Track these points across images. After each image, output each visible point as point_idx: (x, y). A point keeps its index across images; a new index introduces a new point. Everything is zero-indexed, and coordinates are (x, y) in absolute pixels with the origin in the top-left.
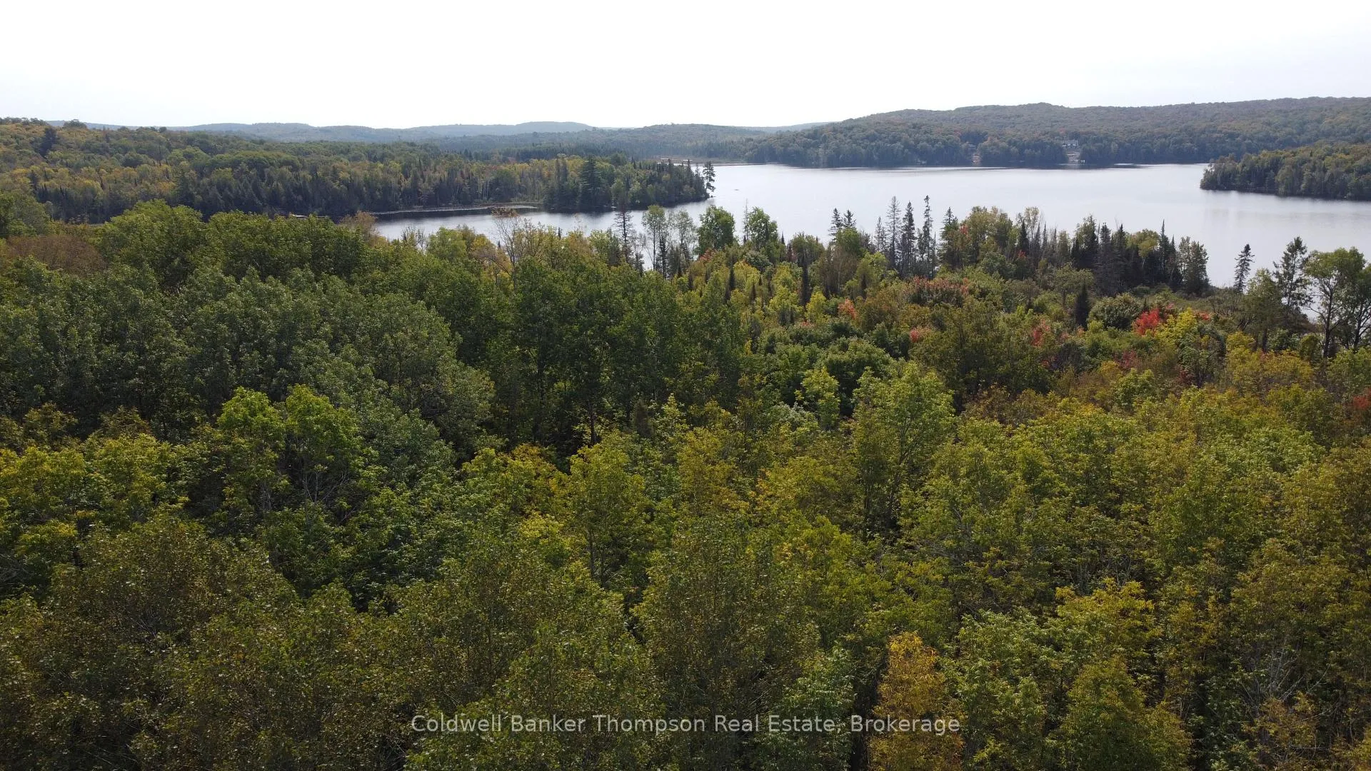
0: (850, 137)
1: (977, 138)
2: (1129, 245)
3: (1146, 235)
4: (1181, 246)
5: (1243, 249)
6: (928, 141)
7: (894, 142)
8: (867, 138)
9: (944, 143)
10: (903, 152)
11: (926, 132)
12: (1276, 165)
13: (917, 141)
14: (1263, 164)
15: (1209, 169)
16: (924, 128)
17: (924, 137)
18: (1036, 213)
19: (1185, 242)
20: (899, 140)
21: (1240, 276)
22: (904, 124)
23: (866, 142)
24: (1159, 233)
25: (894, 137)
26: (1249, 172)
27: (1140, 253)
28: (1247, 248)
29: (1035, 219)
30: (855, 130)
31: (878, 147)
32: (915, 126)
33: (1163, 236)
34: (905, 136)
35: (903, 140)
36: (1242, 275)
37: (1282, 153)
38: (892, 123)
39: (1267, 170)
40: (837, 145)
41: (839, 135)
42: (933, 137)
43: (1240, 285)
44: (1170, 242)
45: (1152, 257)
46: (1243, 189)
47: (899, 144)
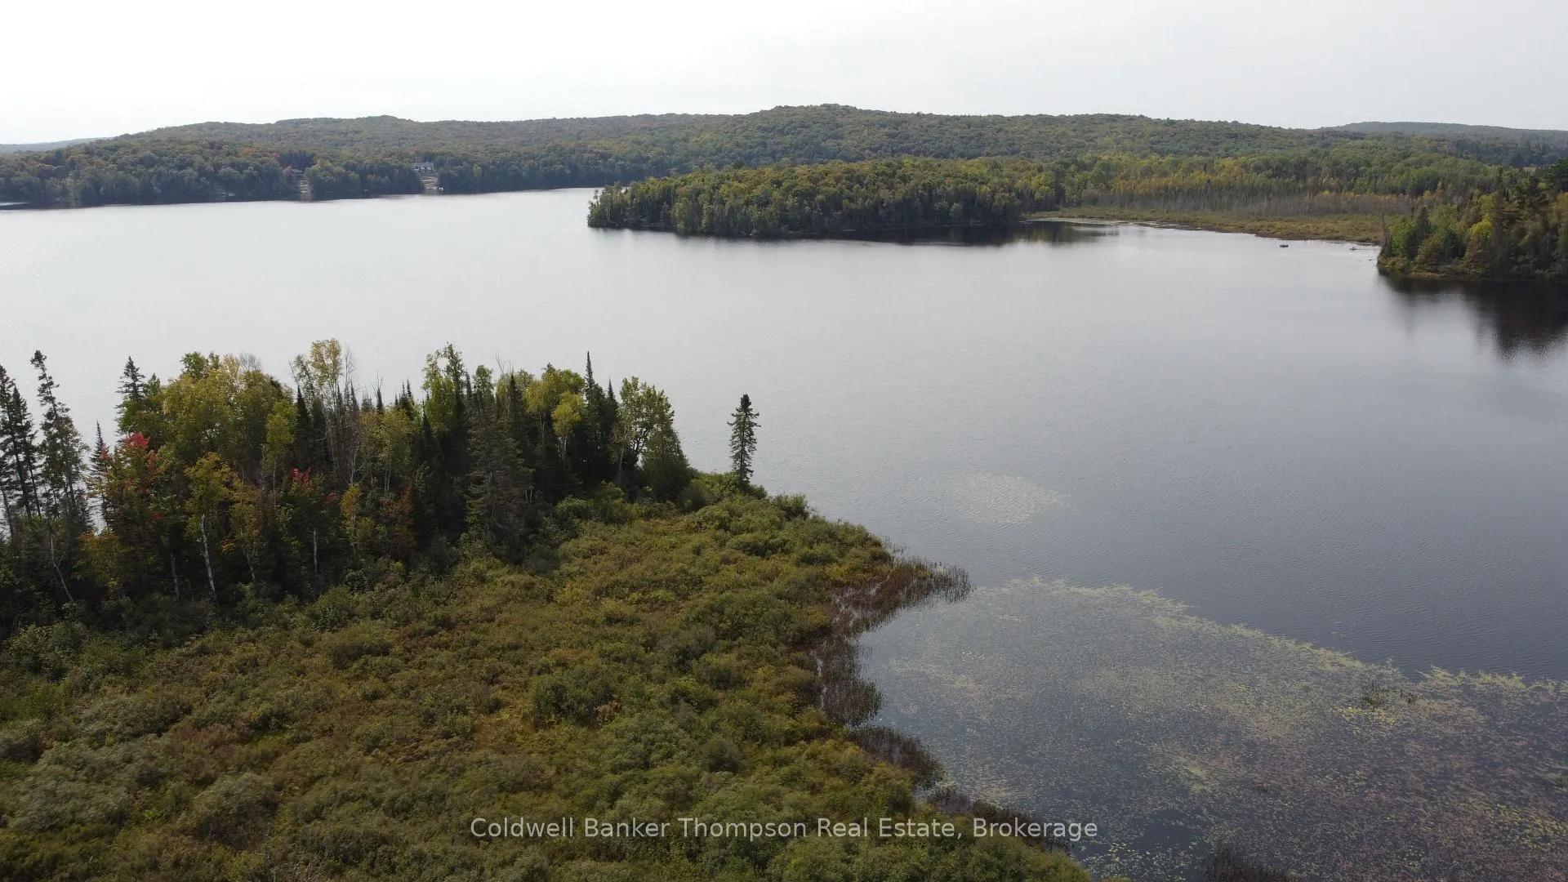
0: (114, 161)
1: (303, 161)
2: (531, 408)
3: (561, 383)
4: (624, 395)
5: (739, 405)
6: (233, 165)
7: (181, 168)
8: (141, 161)
9: (256, 168)
10: (198, 180)
11: (229, 154)
12: (668, 196)
13: (217, 167)
14: (654, 194)
15: (594, 201)
16: (225, 148)
17: (228, 160)
18: (335, 351)
19: (629, 388)
20: (191, 164)
21: (741, 456)
22: (196, 143)
23: (140, 169)
24: (583, 374)
25: (182, 161)
26: (640, 205)
27: (557, 427)
28: (746, 401)
29: (335, 363)
30: (121, 151)
31: (160, 174)
32: (212, 145)
33: (591, 382)
34: (198, 159)
35: (196, 164)
36: (743, 452)
37: (674, 180)
38: (179, 142)
39: (659, 202)
40: (93, 172)
41: (96, 159)
42: (241, 160)
43: (743, 470)
44: (605, 389)
45: (579, 431)
46: (637, 227)
47: (190, 170)
